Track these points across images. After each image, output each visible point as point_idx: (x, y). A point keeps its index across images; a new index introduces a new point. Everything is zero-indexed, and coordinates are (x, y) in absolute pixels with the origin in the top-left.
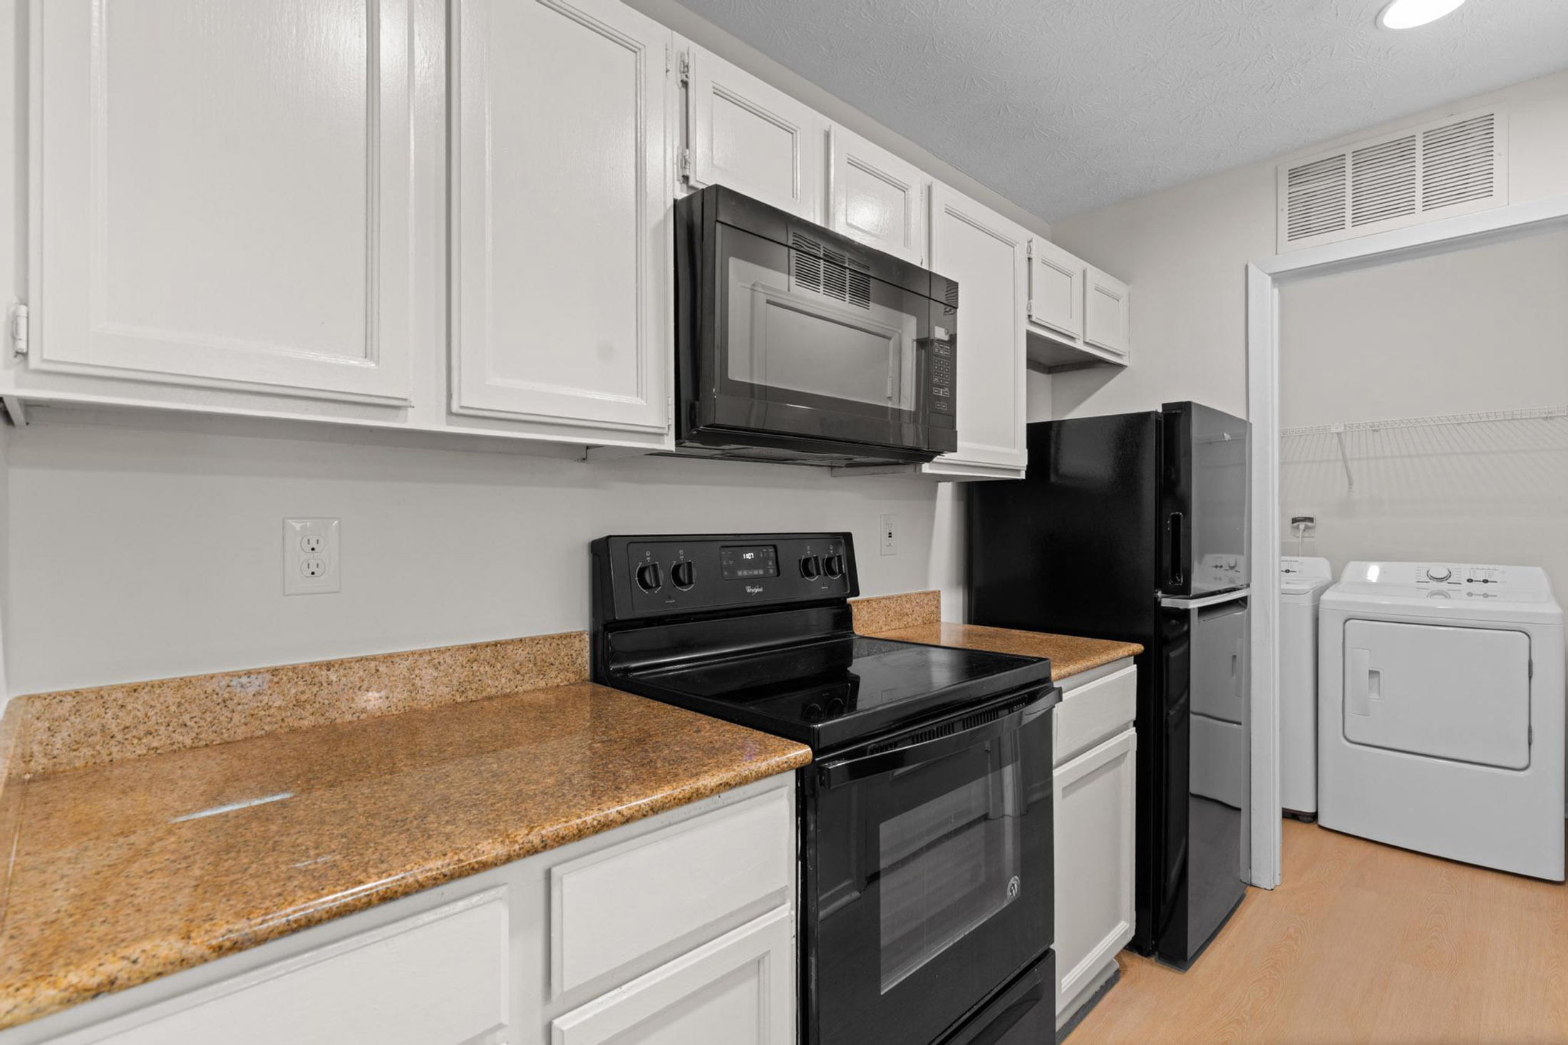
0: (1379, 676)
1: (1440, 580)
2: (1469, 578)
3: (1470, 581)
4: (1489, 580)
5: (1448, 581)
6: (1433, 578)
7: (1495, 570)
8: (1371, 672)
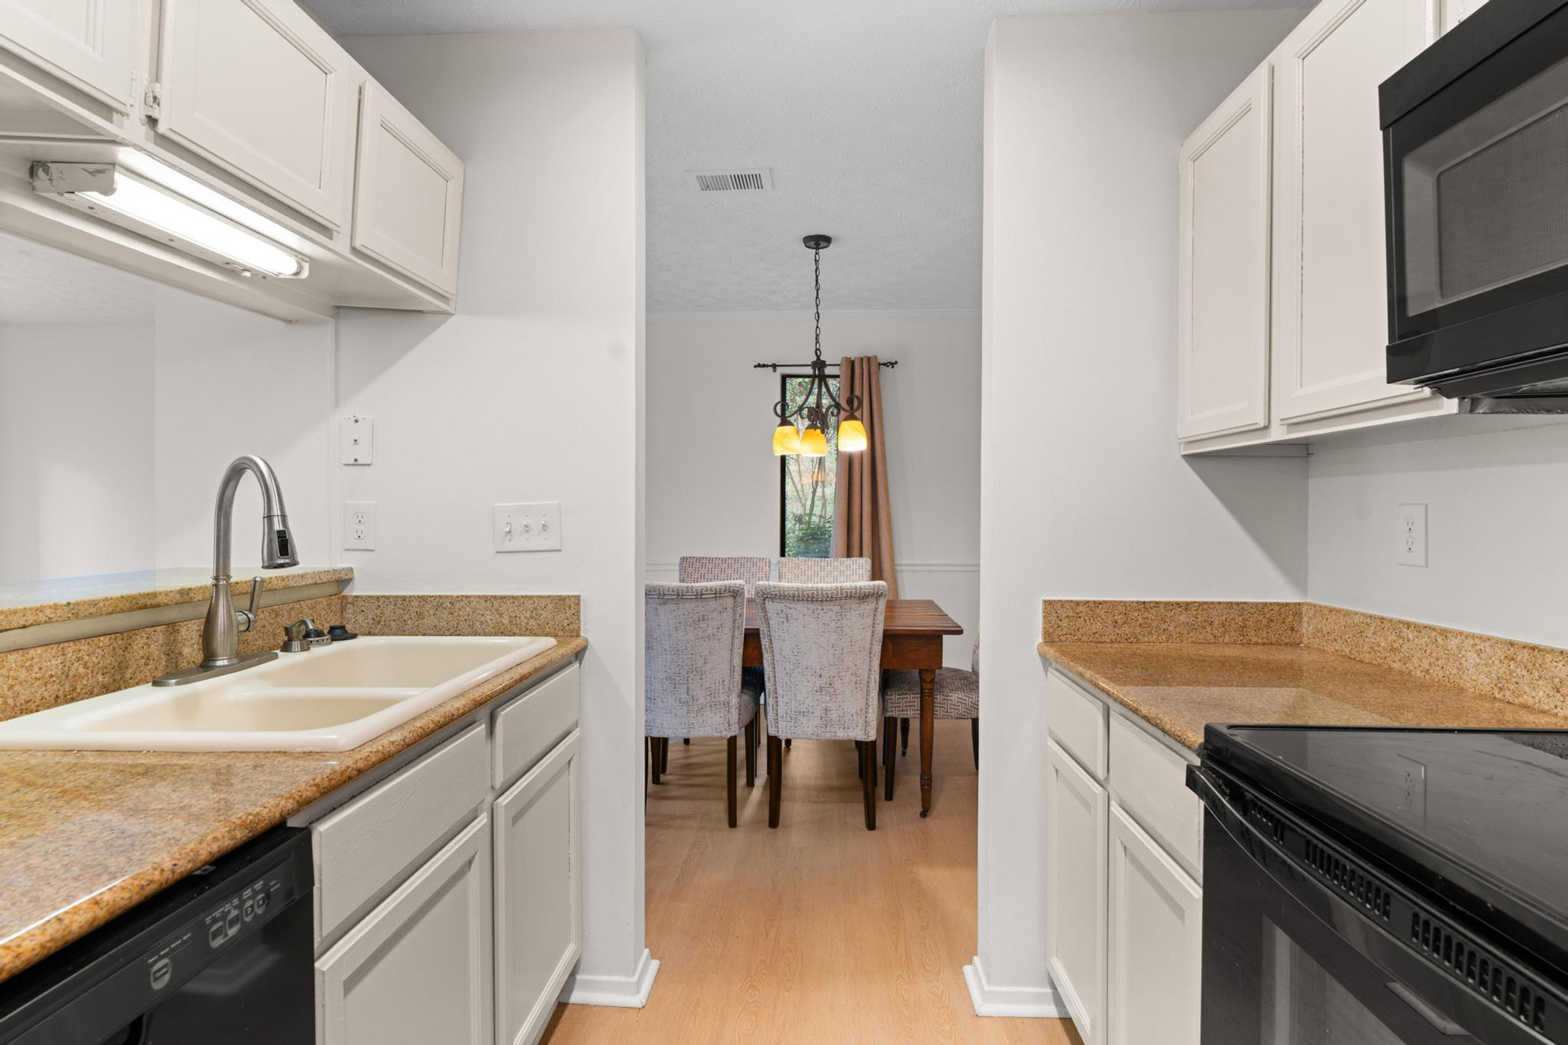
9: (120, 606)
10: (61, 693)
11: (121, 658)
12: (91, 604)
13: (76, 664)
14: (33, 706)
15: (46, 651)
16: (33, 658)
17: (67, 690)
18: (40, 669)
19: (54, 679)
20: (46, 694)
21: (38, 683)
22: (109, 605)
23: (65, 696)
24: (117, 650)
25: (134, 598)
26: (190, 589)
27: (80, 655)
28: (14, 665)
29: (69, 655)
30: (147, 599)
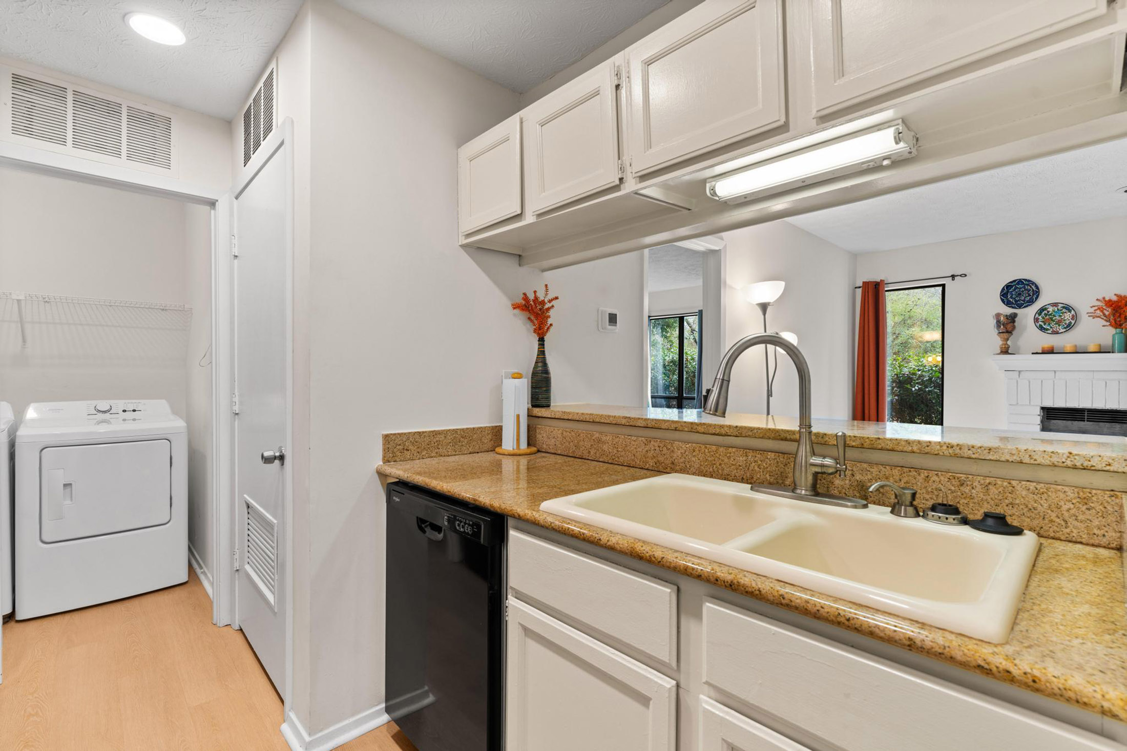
0: (72, 487)
1: (105, 412)
2: (123, 409)
3: (124, 411)
4: (137, 409)
5: (110, 412)
6: (99, 411)
7: (139, 403)
8: (65, 485)
9: (768, 435)
10: (744, 477)
11: (782, 469)
12: (749, 429)
13: (753, 464)
14: (730, 478)
15: (737, 451)
16: (730, 453)
17: (748, 477)
18: (734, 460)
19: (741, 468)
20: (737, 474)
21: (733, 467)
22: (760, 433)
23: (747, 480)
24: (779, 464)
25: (778, 432)
26: (825, 434)
27: (756, 459)
28: (722, 453)
29: (750, 457)
30: (788, 435)
